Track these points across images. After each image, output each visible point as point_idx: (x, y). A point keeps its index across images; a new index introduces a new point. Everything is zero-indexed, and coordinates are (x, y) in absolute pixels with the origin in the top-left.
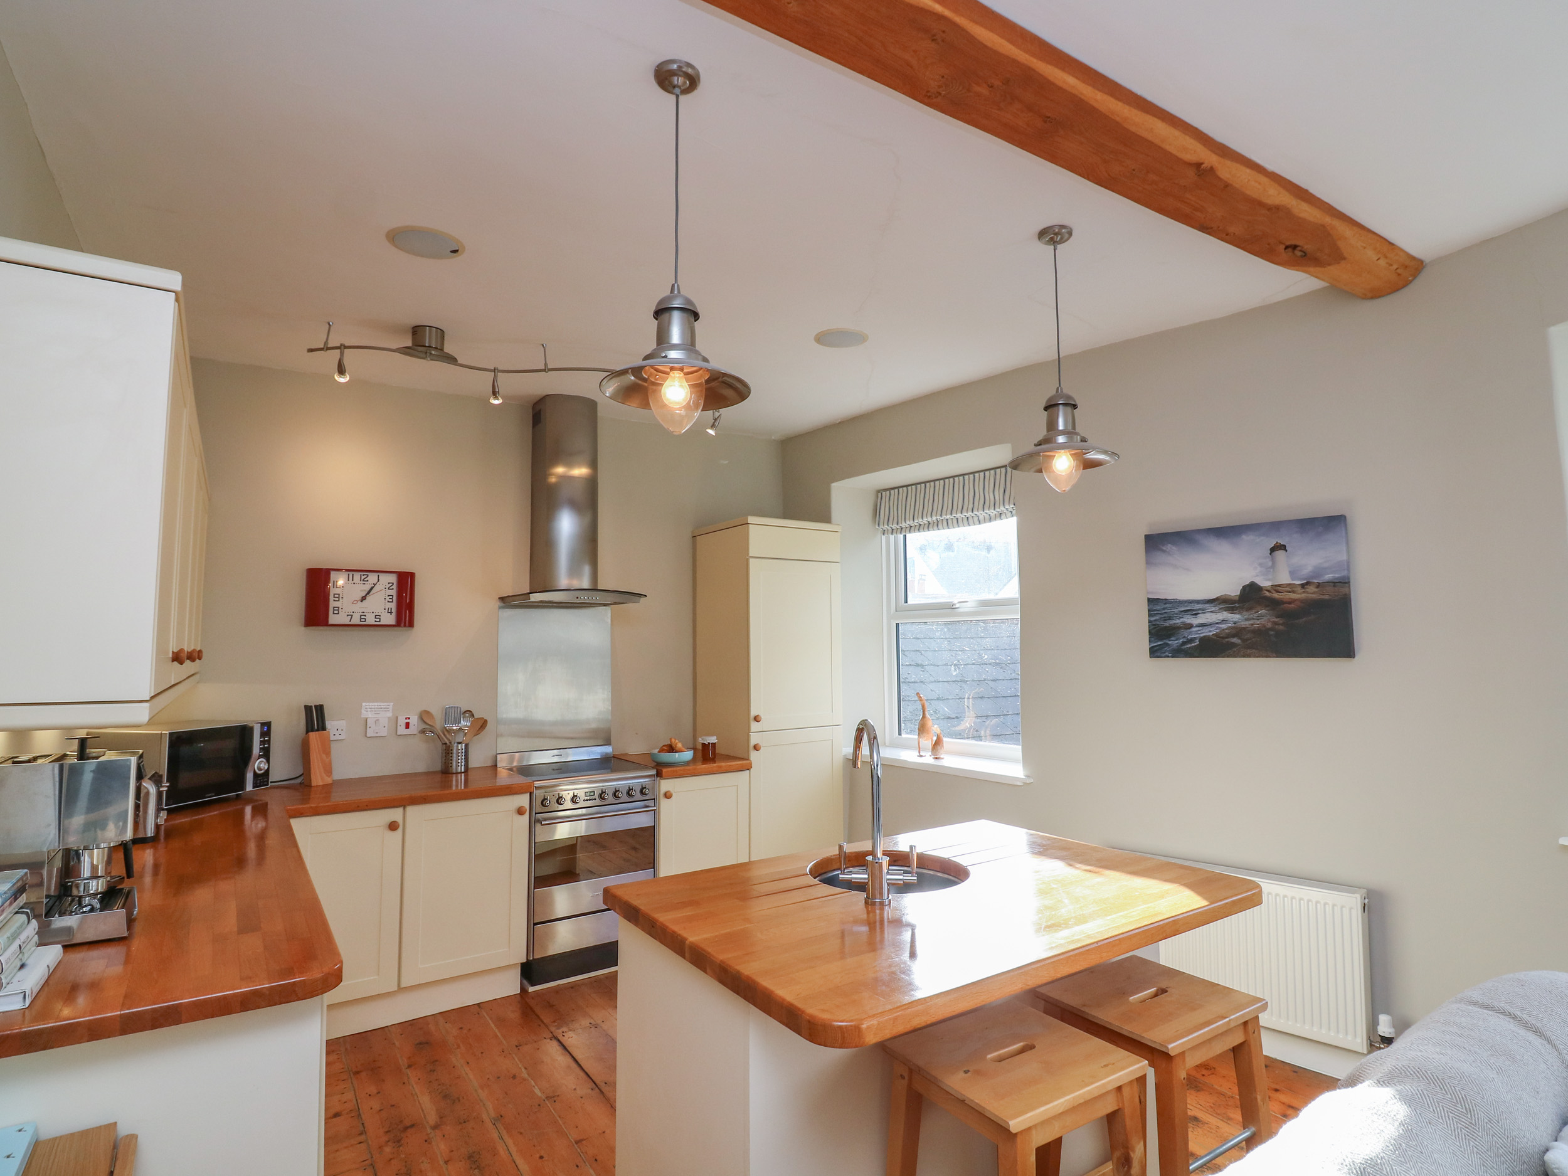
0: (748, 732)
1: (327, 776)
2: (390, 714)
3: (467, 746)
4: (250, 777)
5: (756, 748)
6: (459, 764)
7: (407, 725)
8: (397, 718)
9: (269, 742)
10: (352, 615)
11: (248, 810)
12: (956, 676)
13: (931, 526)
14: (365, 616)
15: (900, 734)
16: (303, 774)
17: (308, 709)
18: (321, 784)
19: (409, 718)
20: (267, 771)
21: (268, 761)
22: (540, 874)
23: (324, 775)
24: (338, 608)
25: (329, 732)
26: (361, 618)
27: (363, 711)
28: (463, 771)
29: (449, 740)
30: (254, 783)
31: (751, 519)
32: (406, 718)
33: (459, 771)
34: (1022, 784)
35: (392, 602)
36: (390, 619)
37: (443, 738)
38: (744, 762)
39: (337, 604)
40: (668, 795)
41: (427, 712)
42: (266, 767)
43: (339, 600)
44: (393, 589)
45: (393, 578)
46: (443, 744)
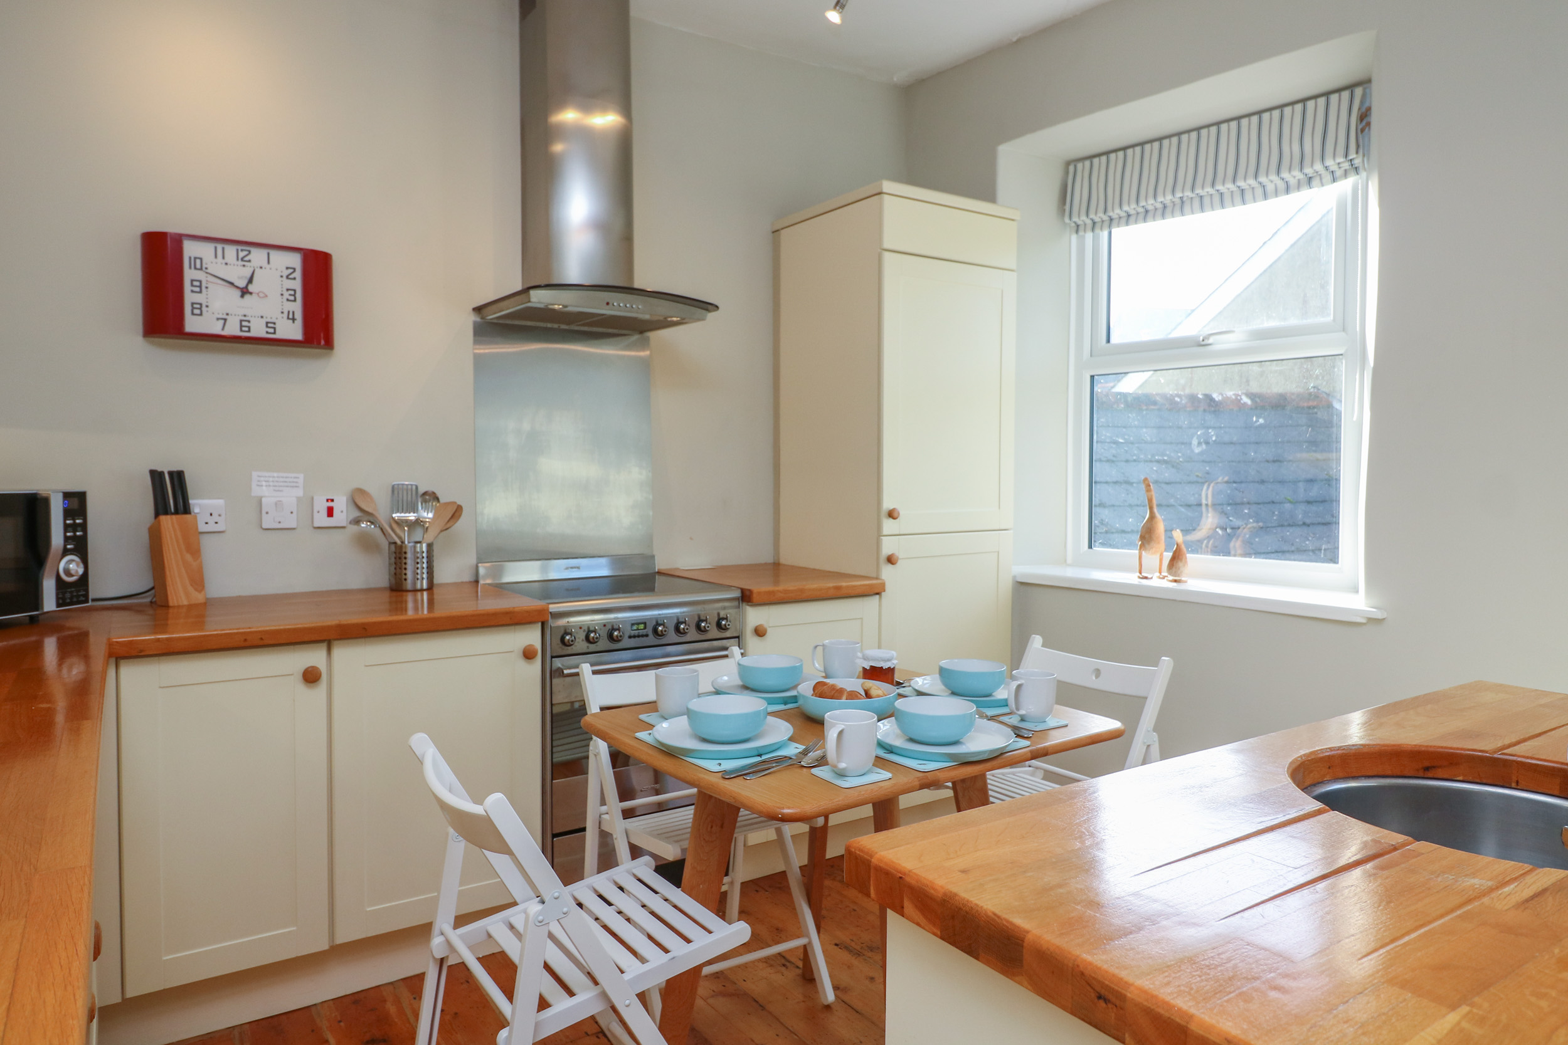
0: (879, 534)
1: (196, 590)
2: (300, 493)
3: (430, 546)
4: (49, 587)
5: (891, 560)
6: (419, 577)
7: (330, 512)
8: (313, 498)
9: (84, 527)
10: (225, 320)
11: (50, 646)
12: (1201, 453)
13: (1168, 210)
14: (249, 321)
15: (1090, 547)
16: (153, 588)
17: (156, 477)
18: (186, 603)
19: (332, 500)
20: (84, 578)
21: (85, 561)
22: (560, 757)
23: (191, 589)
24: (201, 304)
25: (195, 518)
26: (241, 326)
27: (254, 486)
28: (425, 586)
29: (400, 538)
30: (58, 599)
31: (888, 186)
32: (327, 500)
33: (419, 587)
34: (1364, 621)
35: (295, 300)
36: (293, 331)
37: (390, 535)
38: (874, 582)
39: (197, 298)
40: (760, 632)
41: (361, 492)
42: (81, 571)
43: (200, 292)
44: (294, 279)
45: (295, 260)
46: (390, 543)
